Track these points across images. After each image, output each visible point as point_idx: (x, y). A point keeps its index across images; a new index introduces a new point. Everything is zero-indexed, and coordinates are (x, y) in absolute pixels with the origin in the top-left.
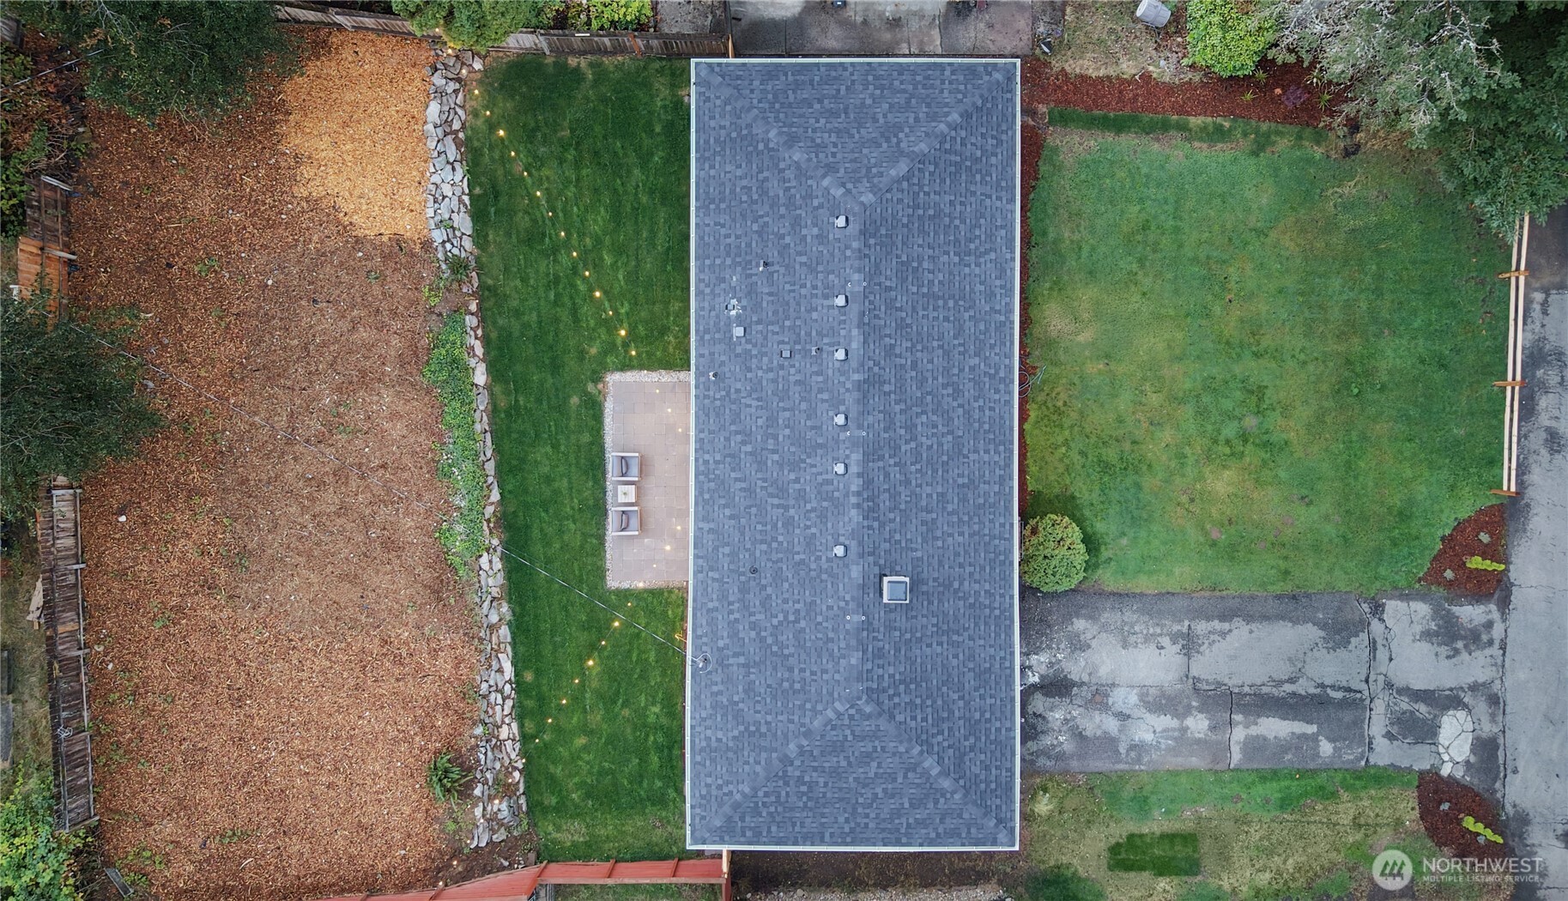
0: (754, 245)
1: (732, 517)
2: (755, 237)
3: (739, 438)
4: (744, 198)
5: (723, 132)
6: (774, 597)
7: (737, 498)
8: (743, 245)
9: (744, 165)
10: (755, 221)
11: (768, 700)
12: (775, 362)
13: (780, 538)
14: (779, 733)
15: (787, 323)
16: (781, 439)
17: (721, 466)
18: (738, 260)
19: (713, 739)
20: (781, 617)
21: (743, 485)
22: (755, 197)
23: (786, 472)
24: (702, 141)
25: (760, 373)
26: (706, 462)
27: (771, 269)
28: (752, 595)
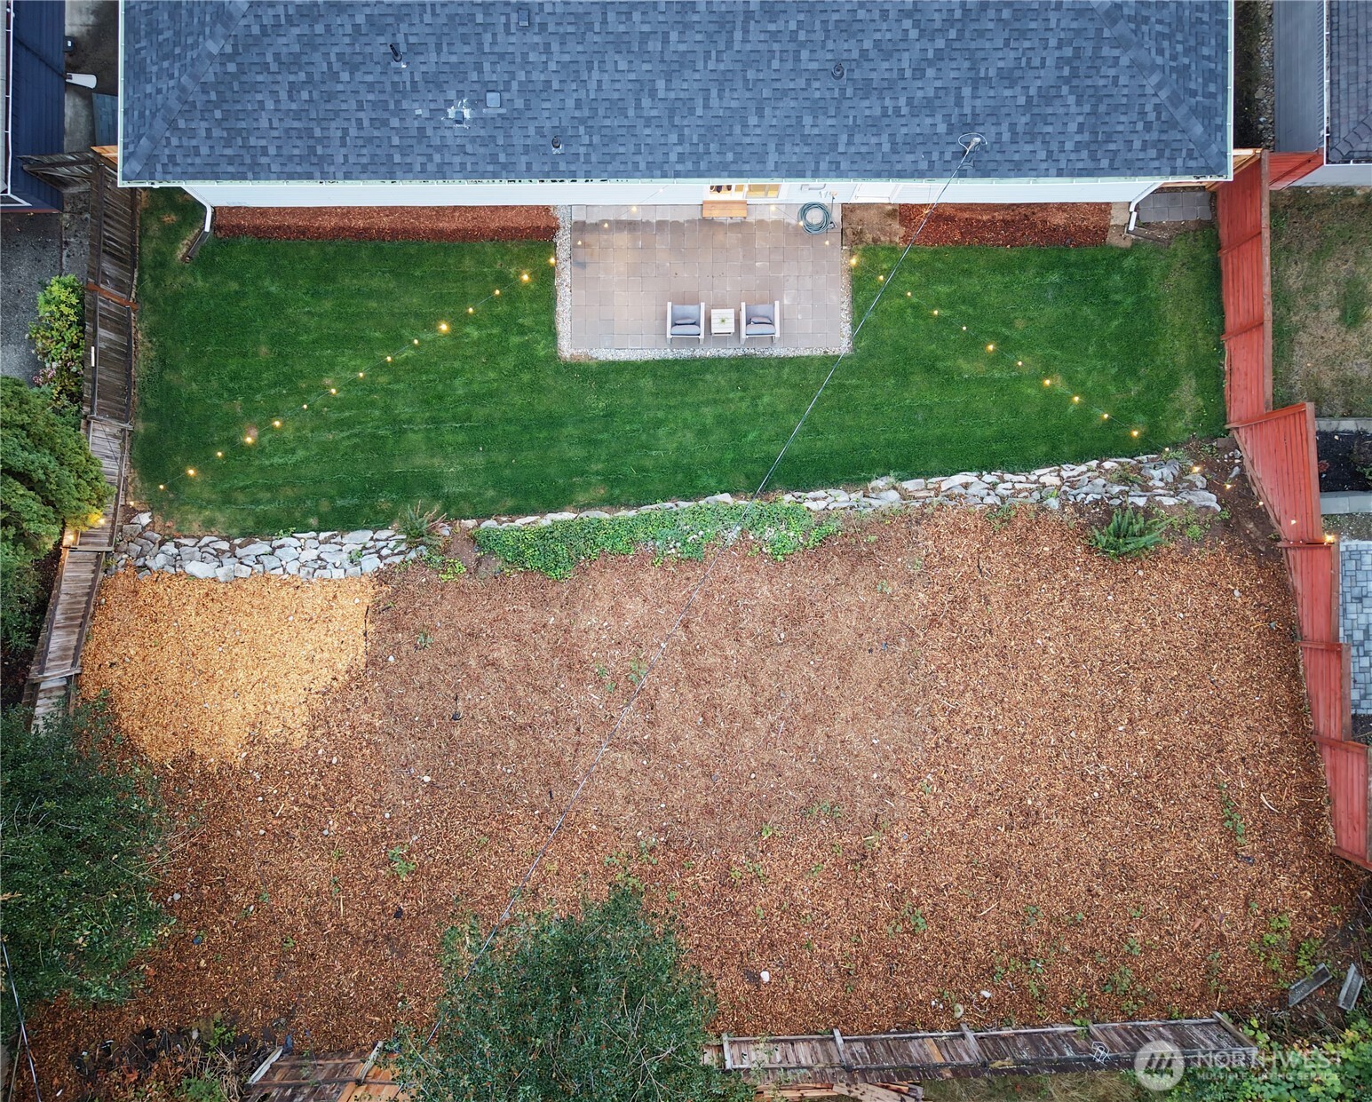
0: (369, 78)
1: (760, 112)
2: (358, 76)
3: (646, 102)
4: (305, 95)
5: (216, 133)
6: (878, 36)
7: (734, 104)
8: (371, 97)
9: (259, 97)
10: (335, 76)
11: (1027, 44)
12: (536, 39)
13: (793, 26)
14: (1074, 25)
15: (480, 18)
16: (646, 28)
17: (686, 131)
18: (392, 107)
19: (1078, 138)
20: (907, 24)
21: (714, 93)
22: (302, 76)
23: (696, 18)
24: (231, 169)
25: (552, 66)
26: (681, 158)
27: (403, 48)
28: (874, 75)
